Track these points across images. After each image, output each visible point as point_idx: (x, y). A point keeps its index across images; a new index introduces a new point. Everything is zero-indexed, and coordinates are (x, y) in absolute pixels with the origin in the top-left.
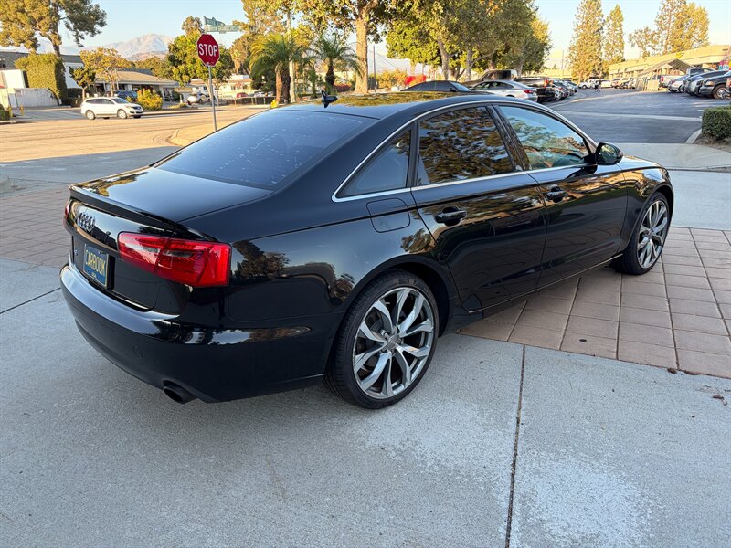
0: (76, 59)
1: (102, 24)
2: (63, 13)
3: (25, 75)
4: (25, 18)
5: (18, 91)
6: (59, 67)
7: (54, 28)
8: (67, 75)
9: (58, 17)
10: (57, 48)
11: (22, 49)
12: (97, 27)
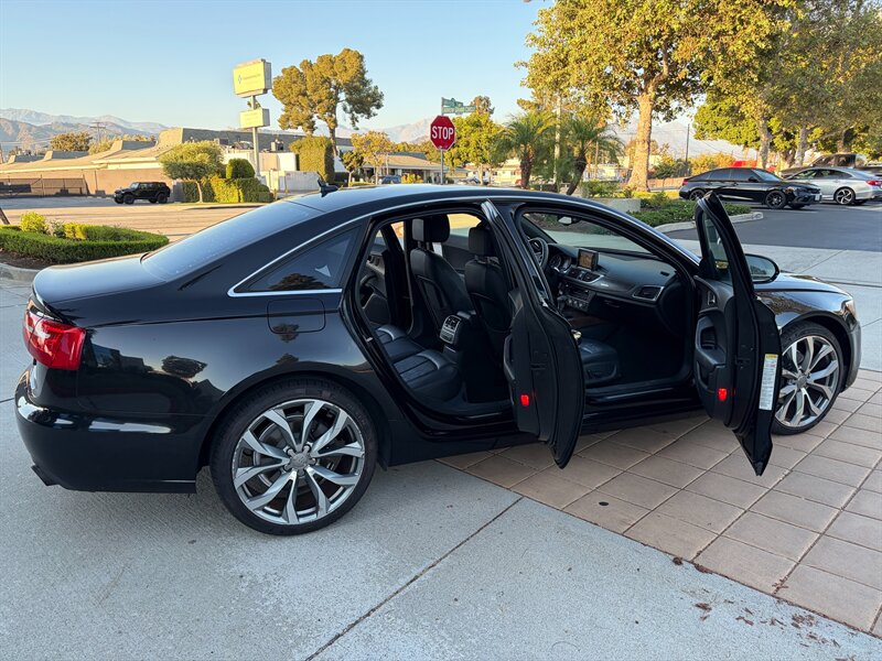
0: (347, 142)
1: (379, 106)
2: (342, 96)
3: (297, 157)
4: (304, 101)
5: (288, 174)
6: (329, 150)
7: (332, 110)
8: (337, 159)
9: (337, 100)
10: (332, 131)
11: (300, 131)
12: (373, 109)
